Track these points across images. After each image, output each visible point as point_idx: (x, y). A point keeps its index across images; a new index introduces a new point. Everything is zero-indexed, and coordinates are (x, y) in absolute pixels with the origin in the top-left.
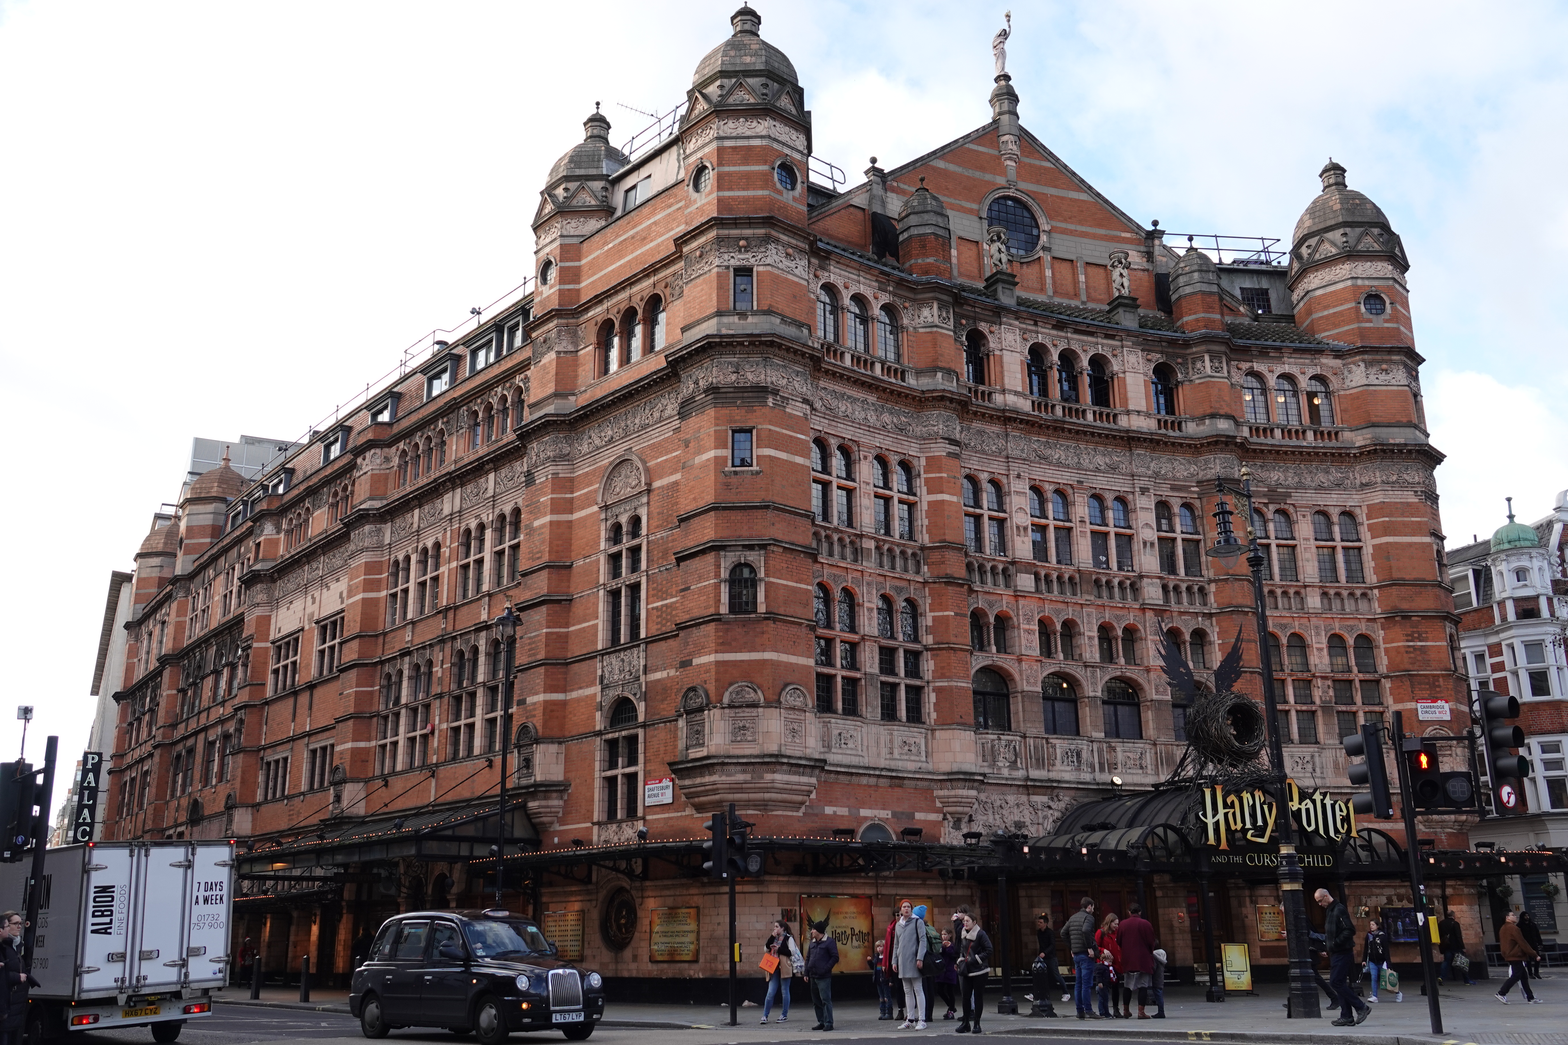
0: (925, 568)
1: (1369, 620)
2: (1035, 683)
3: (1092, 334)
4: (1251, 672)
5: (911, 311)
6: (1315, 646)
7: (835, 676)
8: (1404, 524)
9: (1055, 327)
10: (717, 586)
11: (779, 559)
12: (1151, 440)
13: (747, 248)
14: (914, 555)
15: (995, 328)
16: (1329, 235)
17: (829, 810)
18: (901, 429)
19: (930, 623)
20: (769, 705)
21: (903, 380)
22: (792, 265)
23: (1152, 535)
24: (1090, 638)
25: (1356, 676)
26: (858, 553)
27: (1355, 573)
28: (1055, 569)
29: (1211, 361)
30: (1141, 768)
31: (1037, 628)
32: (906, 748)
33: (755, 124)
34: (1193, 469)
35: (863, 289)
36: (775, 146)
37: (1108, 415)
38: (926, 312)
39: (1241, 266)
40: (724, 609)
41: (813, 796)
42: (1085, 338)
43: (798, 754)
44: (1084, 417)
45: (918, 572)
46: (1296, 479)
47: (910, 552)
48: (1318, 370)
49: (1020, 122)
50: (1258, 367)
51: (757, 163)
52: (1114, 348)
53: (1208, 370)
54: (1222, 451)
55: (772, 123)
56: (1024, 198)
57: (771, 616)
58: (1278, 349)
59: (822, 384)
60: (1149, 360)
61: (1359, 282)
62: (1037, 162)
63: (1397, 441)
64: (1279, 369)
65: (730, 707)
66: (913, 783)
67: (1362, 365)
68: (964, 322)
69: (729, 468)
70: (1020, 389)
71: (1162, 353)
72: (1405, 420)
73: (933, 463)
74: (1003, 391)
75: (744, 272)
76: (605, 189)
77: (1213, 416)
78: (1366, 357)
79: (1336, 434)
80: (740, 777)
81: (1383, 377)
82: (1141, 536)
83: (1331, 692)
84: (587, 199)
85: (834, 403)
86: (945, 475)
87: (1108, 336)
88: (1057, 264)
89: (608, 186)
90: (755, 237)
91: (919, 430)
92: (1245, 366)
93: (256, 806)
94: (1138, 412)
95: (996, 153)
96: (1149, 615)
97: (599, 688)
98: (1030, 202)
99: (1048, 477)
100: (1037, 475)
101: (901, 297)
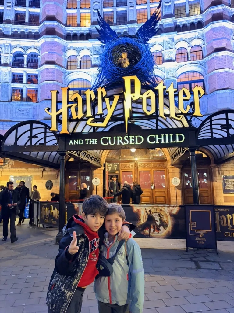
19: (41, 60)
82: (163, 3)
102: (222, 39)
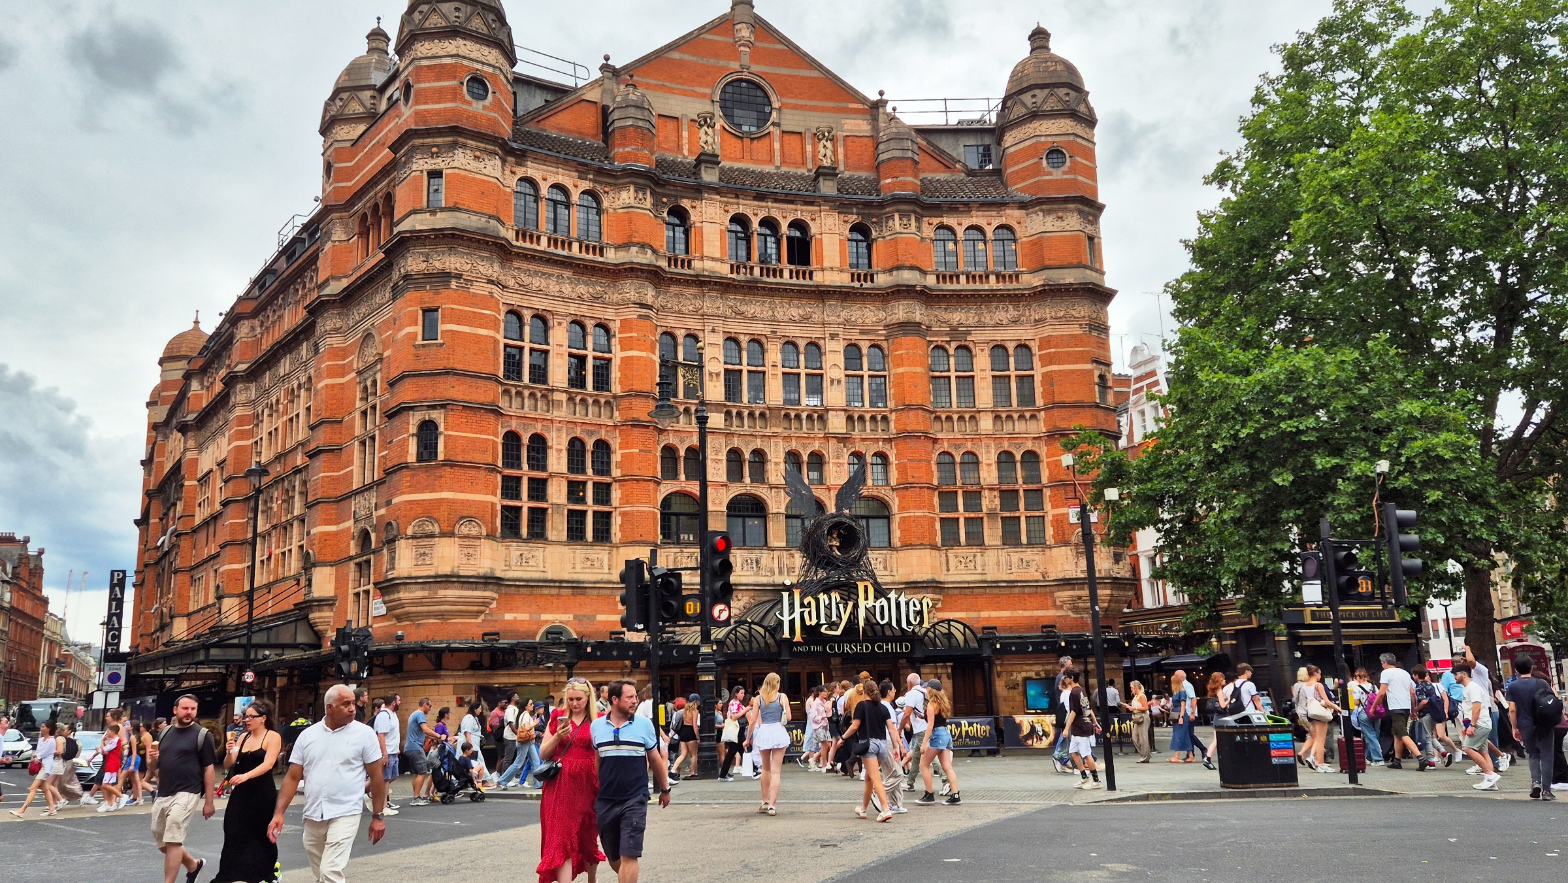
0: (616, 414)
1: (1034, 438)
2: (720, 504)
3: (790, 202)
5: (611, 194)
6: (986, 461)
7: (519, 508)
8: (1068, 353)
9: (755, 198)
10: (406, 440)
11: (458, 416)
12: (840, 292)
13: (437, 155)
14: (607, 403)
15: (697, 203)
16: (1023, 97)
17: (508, 616)
18: (596, 298)
19: (619, 459)
20: (443, 535)
21: (602, 255)
22: (482, 165)
23: (839, 373)
24: (776, 464)
25: (1021, 486)
26: (550, 404)
27: (1027, 398)
28: (746, 407)
29: (901, 219)
31: (724, 458)
32: (589, 563)
33: (447, 44)
34: (882, 314)
35: (562, 179)
36: (465, 62)
37: (804, 273)
38: (624, 194)
39: (965, 126)
40: (412, 457)
41: (494, 605)
42: (785, 206)
43: (471, 573)
44: (781, 276)
45: (611, 417)
46: (977, 318)
47: (602, 401)
48: (1003, 221)
49: (755, 11)
50: (948, 220)
51: (448, 79)
52: (813, 213)
53: (898, 228)
54: (905, 298)
55: (462, 42)
56: (757, 79)
57: (450, 463)
58: (966, 204)
59: (515, 264)
60: (846, 222)
61: (1043, 139)
62: (771, 46)
63: (1067, 281)
64: (968, 221)
65: (413, 537)
66: (595, 591)
67: (1041, 214)
68: (665, 200)
69: (419, 341)
70: (718, 255)
71: (858, 214)
72: (1075, 261)
73: (626, 325)
74: (702, 258)
75: (435, 174)
76: (373, 97)
77: (898, 268)
78: (1044, 207)
79: (1017, 277)
80: (420, 594)
81: (1059, 225)
82: (829, 375)
83: (997, 501)
84: (355, 108)
85: (527, 280)
86: (635, 335)
87: (807, 203)
88: (786, 137)
89: (375, 94)
90: (444, 145)
91: (616, 297)
92: (936, 221)
93: (189, 615)
94: (832, 269)
95: (731, 40)
96: (833, 442)
97: (351, 523)
98: (762, 83)
99: (744, 330)
100: (733, 328)
101: (601, 183)
102: (920, 461)
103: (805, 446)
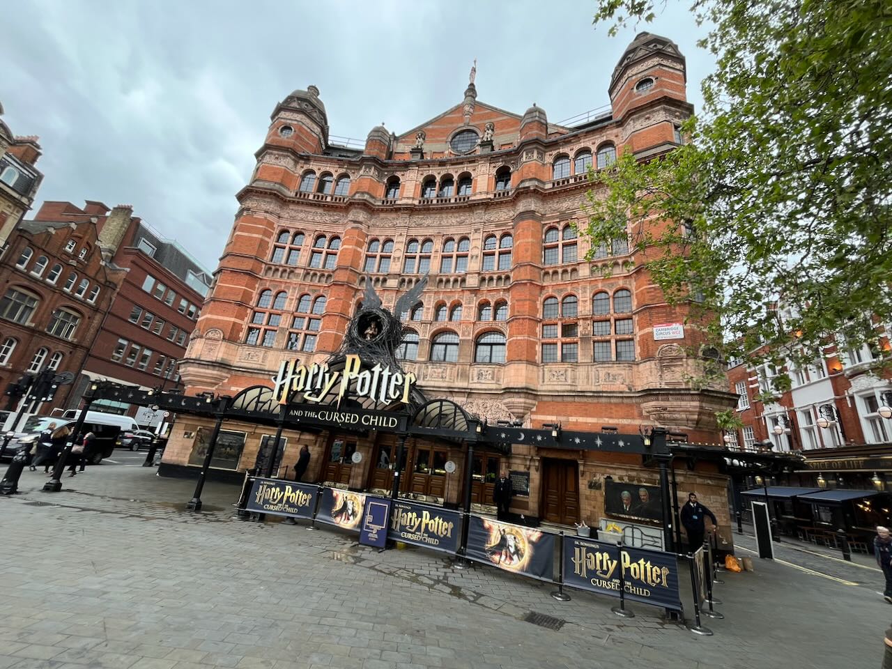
0: (332, 280)
3: (462, 163)
4: (523, 319)
5: (354, 173)
6: (581, 299)
7: (261, 328)
9: (440, 165)
14: (329, 275)
15: (404, 173)
18: (334, 222)
20: (198, 337)
23: (479, 252)
25: (612, 316)
27: (623, 250)
28: (415, 276)
29: (527, 154)
30: (442, 377)
34: (511, 214)
35: (328, 169)
38: (360, 171)
42: (457, 166)
43: (208, 359)
46: (580, 203)
47: (327, 274)
49: (477, 99)
50: (563, 150)
52: (474, 167)
53: (525, 161)
54: (525, 198)
56: (473, 128)
59: (291, 207)
60: (494, 167)
62: (482, 112)
64: (577, 147)
67: (632, 122)
68: (385, 173)
70: (412, 196)
71: (501, 161)
74: (403, 198)
77: (522, 182)
78: (635, 116)
81: (646, 122)
82: (471, 254)
83: (590, 328)
87: (470, 162)
91: (345, 221)
92: (554, 153)
94: (481, 192)
95: (461, 115)
96: (467, 293)
99: (420, 233)
100: (413, 233)
101: (351, 169)
102: (525, 300)
103: (449, 298)
